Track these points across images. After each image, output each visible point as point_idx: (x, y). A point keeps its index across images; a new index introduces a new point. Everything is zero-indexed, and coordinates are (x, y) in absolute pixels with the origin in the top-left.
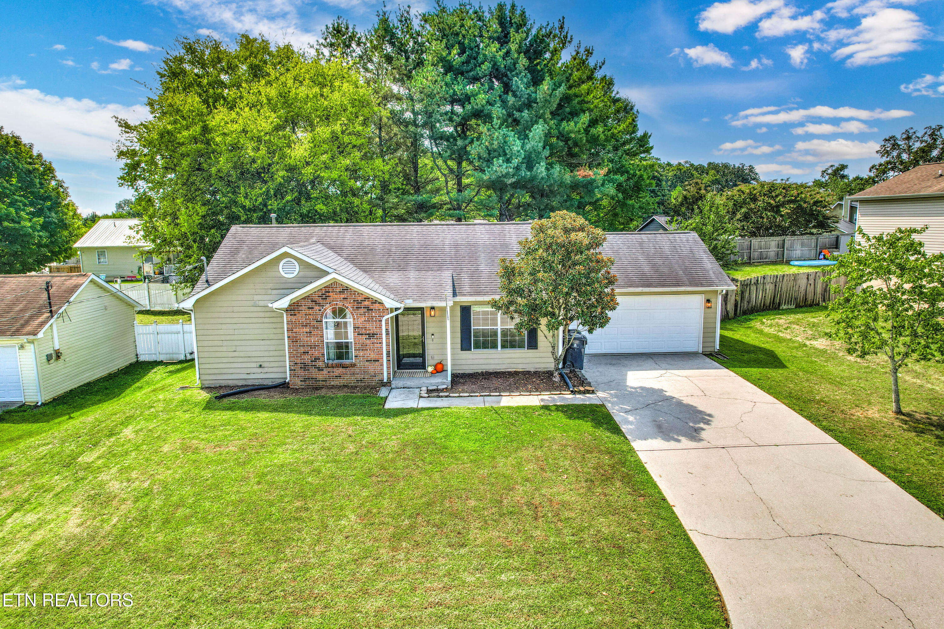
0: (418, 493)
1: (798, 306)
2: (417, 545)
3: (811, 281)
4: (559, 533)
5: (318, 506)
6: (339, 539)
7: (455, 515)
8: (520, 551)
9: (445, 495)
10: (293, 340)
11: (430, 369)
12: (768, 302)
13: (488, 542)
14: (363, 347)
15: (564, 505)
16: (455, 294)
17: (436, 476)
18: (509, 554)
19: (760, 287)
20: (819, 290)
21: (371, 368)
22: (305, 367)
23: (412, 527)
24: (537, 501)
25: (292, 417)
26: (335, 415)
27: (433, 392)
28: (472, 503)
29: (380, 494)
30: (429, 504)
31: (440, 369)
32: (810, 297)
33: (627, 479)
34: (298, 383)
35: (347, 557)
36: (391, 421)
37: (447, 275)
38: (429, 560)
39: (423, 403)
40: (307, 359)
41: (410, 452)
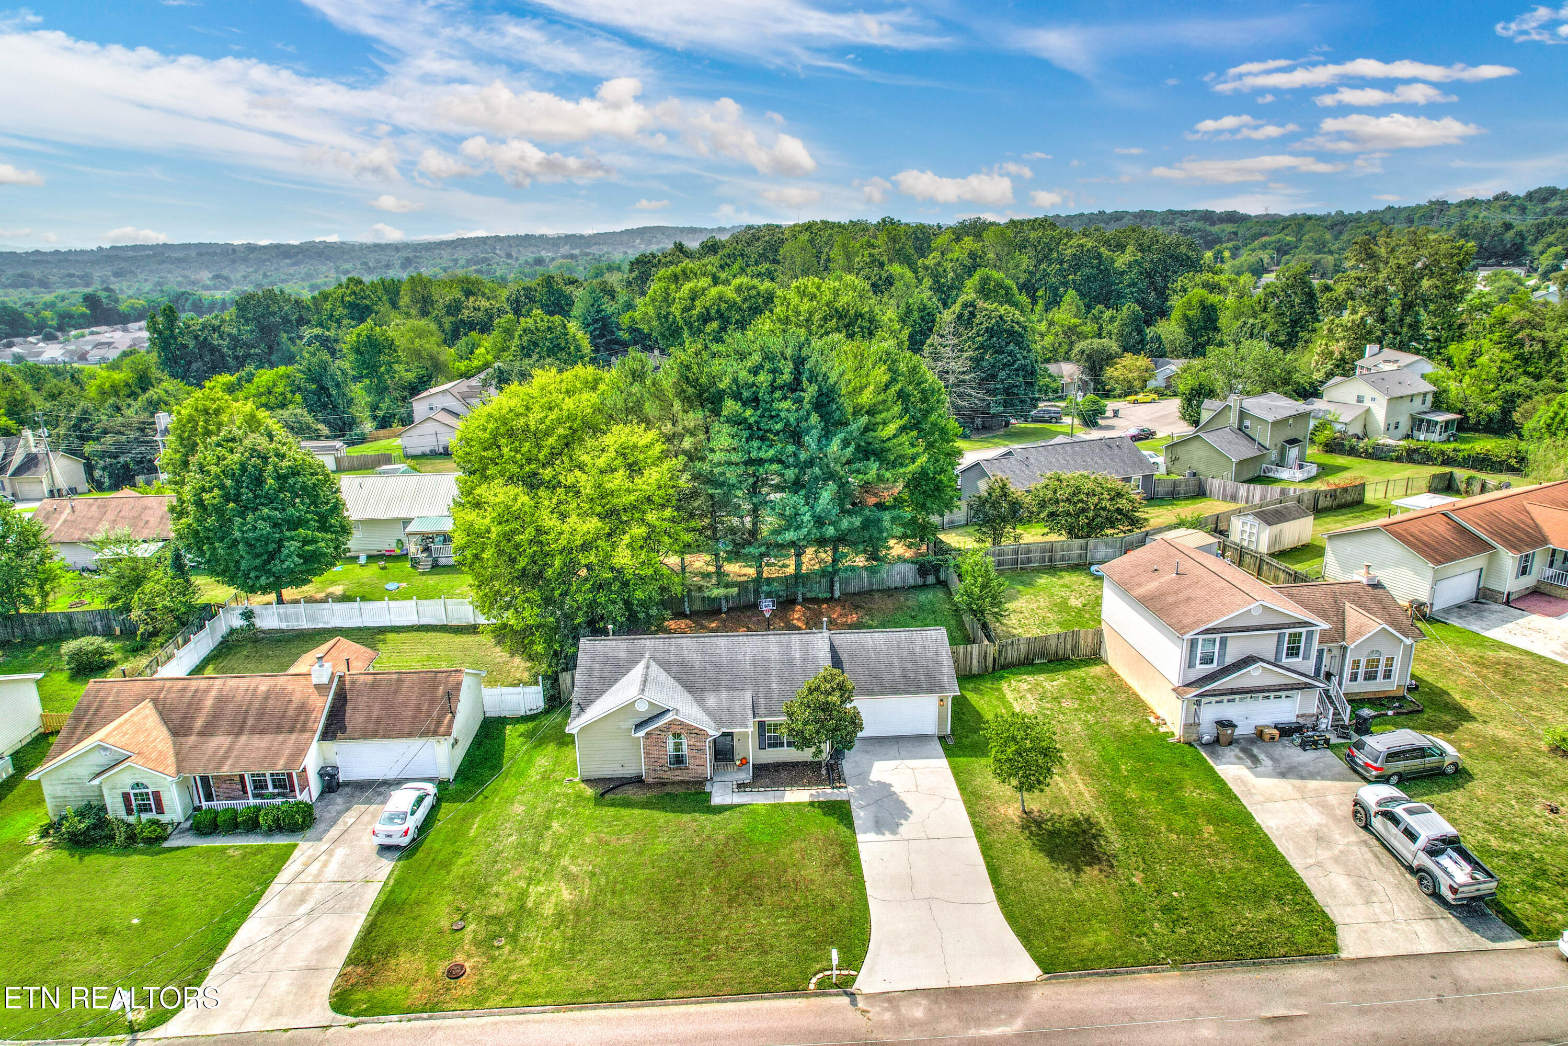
0: (739, 873)
1: (1050, 661)
2: (740, 905)
3: (1062, 640)
4: (806, 897)
5: (689, 883)
6: (703, 902)
7: (757, 888)
8: (787, 908)
9: (751, 876)
10: (648, 754)
11: (738, 763)
12: (1022, 656)
13: (773, 904)
14: (694, 758)
15: (812, 882)
16: (754, 716)
17: (747, 862)
18: (782, 909)
19: (1015, 647)
20: (1069, 647)
21: (699, 770)
22: (655, 770)
23: (737, 895)
24: (798, 879)
25: (656, 814)
26: (682, 812)
27: (741, 786)
28: (766, 880)
29: (719, 875)
30: (745, 881)
31: (745, 762)
32: (1061, 652)
33: (847, 865)
34: (649, 779)
35: (709, 912)
36: (717, 818)
37: (748, 694)
38: (746, 913)
39: (737, 799)
40: (656, 765)
41: (731, 843)
